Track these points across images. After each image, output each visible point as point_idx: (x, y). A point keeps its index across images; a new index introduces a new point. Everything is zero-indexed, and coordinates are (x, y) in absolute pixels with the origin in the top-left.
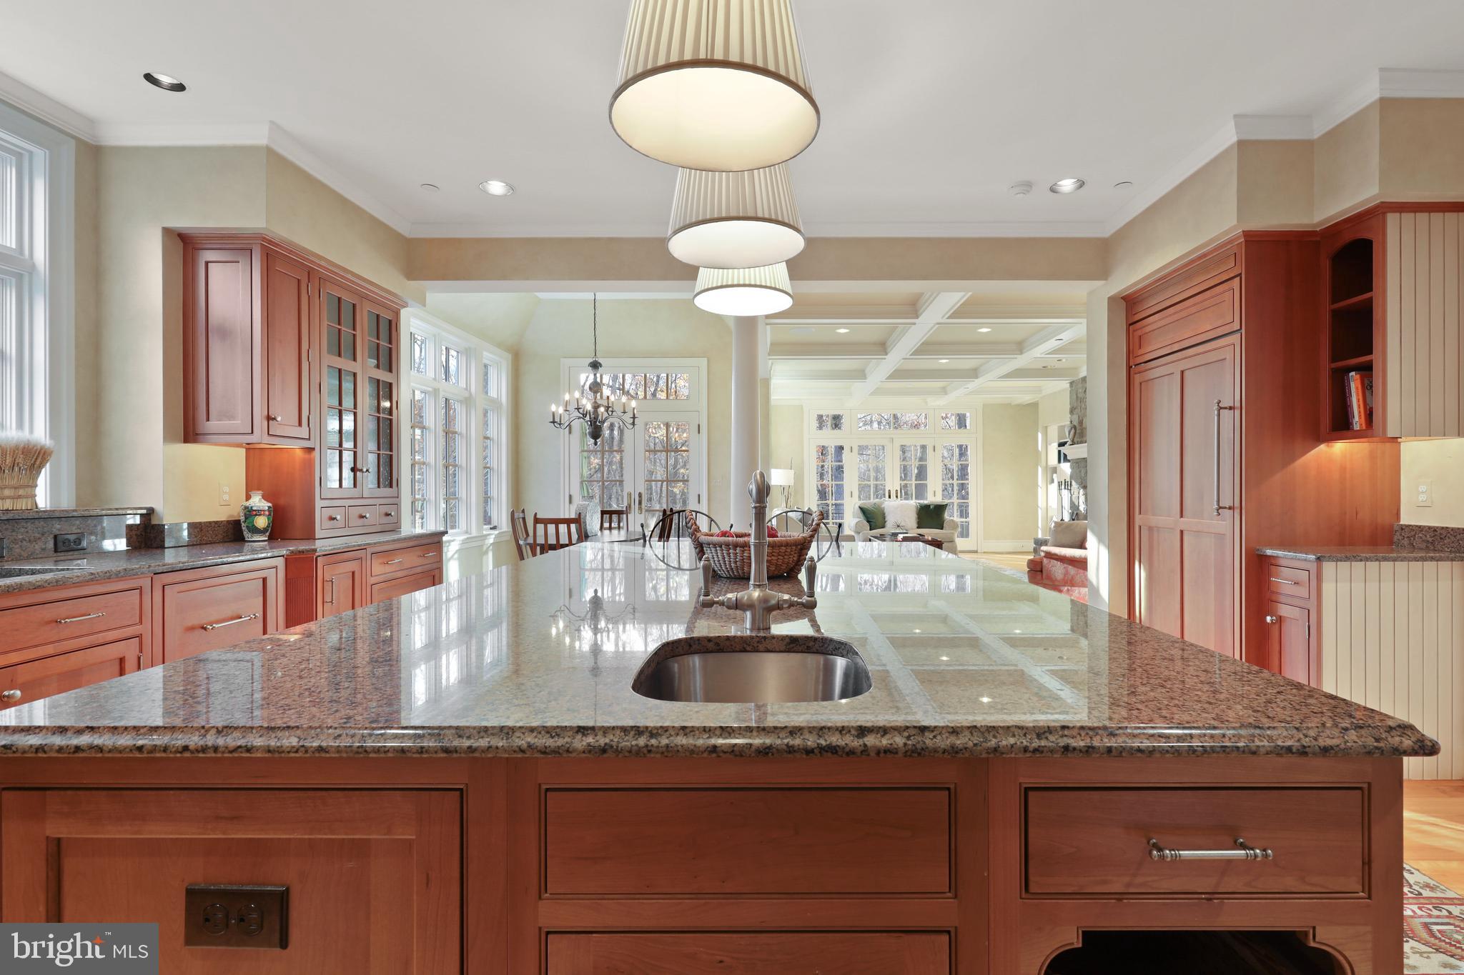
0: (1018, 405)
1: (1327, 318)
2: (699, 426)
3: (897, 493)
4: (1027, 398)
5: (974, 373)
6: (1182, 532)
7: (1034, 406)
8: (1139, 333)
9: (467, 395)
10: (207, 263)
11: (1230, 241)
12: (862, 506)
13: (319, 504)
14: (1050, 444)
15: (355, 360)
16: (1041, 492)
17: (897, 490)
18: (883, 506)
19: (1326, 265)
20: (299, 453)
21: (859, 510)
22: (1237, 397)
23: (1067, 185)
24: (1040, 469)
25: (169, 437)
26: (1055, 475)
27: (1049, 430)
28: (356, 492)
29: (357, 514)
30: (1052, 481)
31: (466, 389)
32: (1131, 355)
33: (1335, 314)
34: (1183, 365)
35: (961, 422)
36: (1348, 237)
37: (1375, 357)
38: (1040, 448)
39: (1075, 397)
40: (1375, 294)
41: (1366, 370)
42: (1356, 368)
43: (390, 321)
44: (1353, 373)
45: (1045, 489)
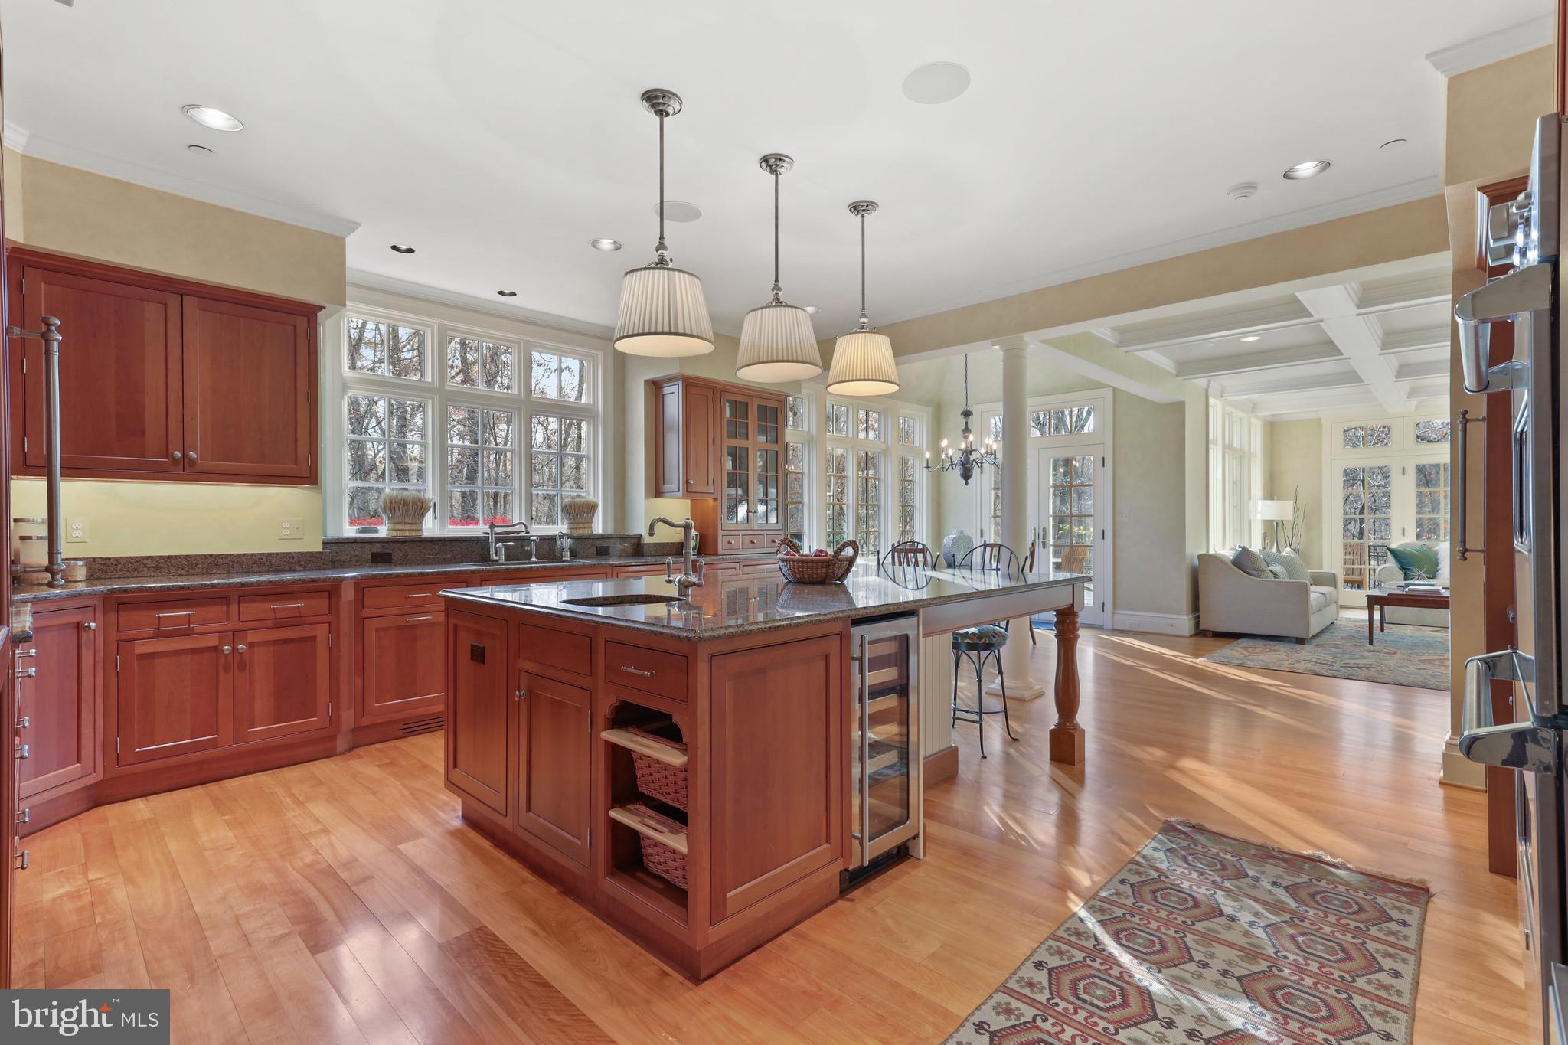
2: (1103, 458)
9: (884, 446)
10: (663, 395)
13: (720, 533)
15: (748, 439)
20: (711, 501)
23: (1306, 169)
25: (647, 496)
28: (746, 526)
29: (727, 541)
31: (884, 442)
43: (777, 408)
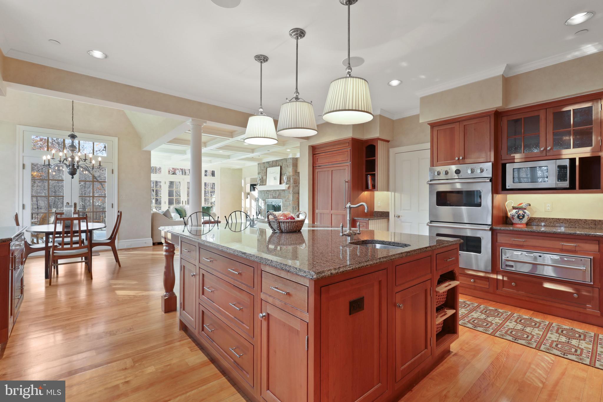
0: (233, 169)
1: (365, 162)
2: (113, 170)
3: (186, 202)
4: (238, 167)
5: (228, 157)
6: (332, 214)
7: (240, 170)
8: (317, 157)
11: (348, 139)
12: (177, 208)
14: (247, 184)
16: (243, 202)
17: (186, 201)
18: (184, 208)
19: (365, 149)
21: (175, 210)
22: (349, 179)
24: (243, 193)
26: (248, 196)
27: (246, 179)
30: (247, 198)
32: (314, 163)
33: (366, 161)
34: (332, 169)
35: (213, 174)
36: (370, 143)
37: (376, 173)
38: (243, 186)
39: (260, 169)
40: (376, 158)
41: (373, 176)
42: (370, 174)
44: (369, 175)
45: (245, 201)
